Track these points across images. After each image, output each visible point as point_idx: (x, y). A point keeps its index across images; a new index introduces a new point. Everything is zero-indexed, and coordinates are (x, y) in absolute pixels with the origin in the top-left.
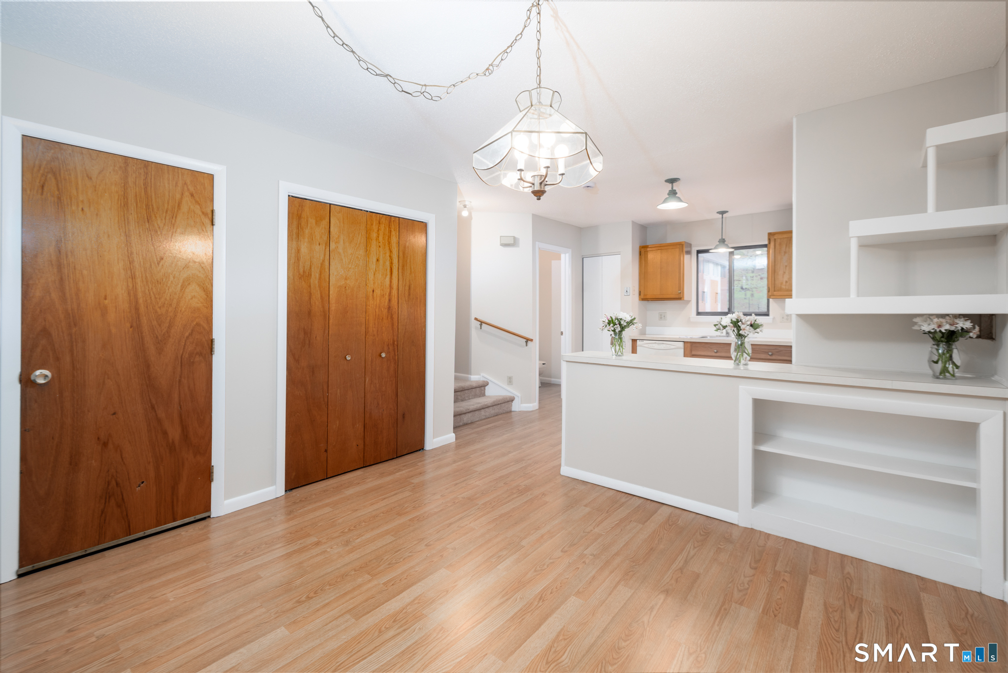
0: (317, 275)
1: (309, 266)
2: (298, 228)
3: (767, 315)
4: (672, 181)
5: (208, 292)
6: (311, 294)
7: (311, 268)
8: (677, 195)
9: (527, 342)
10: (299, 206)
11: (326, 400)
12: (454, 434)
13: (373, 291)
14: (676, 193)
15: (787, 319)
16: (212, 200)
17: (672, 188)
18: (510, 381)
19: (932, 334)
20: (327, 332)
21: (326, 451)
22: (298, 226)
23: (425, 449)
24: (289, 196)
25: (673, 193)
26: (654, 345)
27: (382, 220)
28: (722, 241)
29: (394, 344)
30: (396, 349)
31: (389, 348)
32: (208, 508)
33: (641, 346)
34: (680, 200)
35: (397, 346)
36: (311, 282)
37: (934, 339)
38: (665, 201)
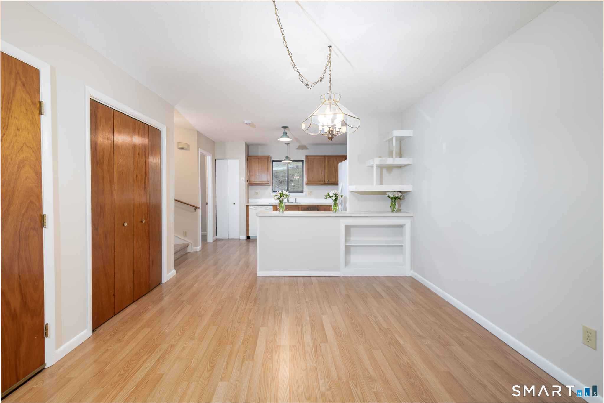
0: (107, 162)
1: (102, 156)
2: (95, 126)
3: (303, 192)
4: (285, 128)
5: (39, 174)
6: (104, 177)
7: (103, 157)
8: (287, 135)
9: (195, 209)
10: (96, 108)
11: (113, 257)
12: (175, 270)
13: (137, 176)
14: (287, 134)
15: (311, 194)
16: (39, 92)
17: (285, 131)
18: (185, 234)
19: (391, 198)
20: (113, 206)
21: (114, 295)
22: (95, 123)
23: (162, 282)
24: (90, 98)
25: (285, 134)
26: (258, 208)
27: (141, 125)
28: (287, 158)
29: (147, 213)
30: (149, 217)
31: (145, 216)
32: (43, 362)
33: (251, 209)
34: (288, 137)
35: (149, 214)
36: (104, 168)
37: (391, 199)
38: (282, 137)
